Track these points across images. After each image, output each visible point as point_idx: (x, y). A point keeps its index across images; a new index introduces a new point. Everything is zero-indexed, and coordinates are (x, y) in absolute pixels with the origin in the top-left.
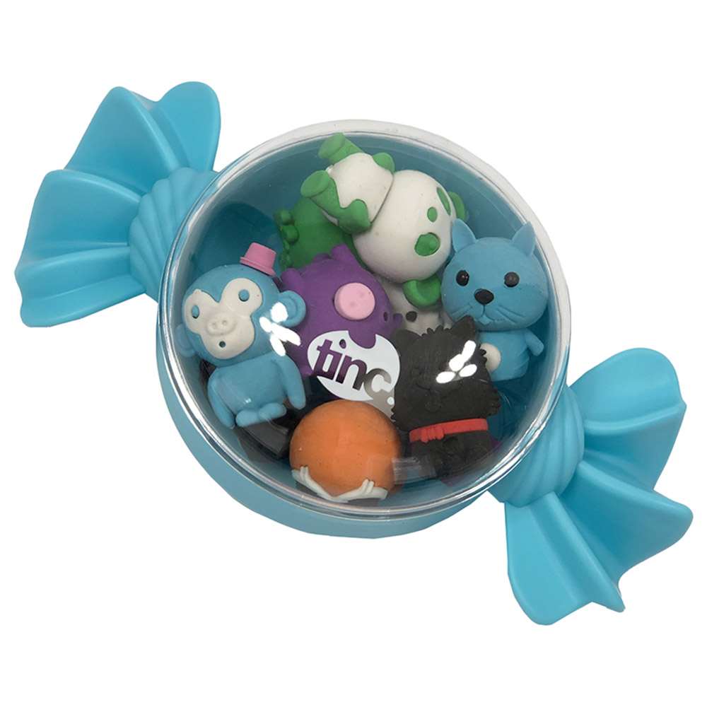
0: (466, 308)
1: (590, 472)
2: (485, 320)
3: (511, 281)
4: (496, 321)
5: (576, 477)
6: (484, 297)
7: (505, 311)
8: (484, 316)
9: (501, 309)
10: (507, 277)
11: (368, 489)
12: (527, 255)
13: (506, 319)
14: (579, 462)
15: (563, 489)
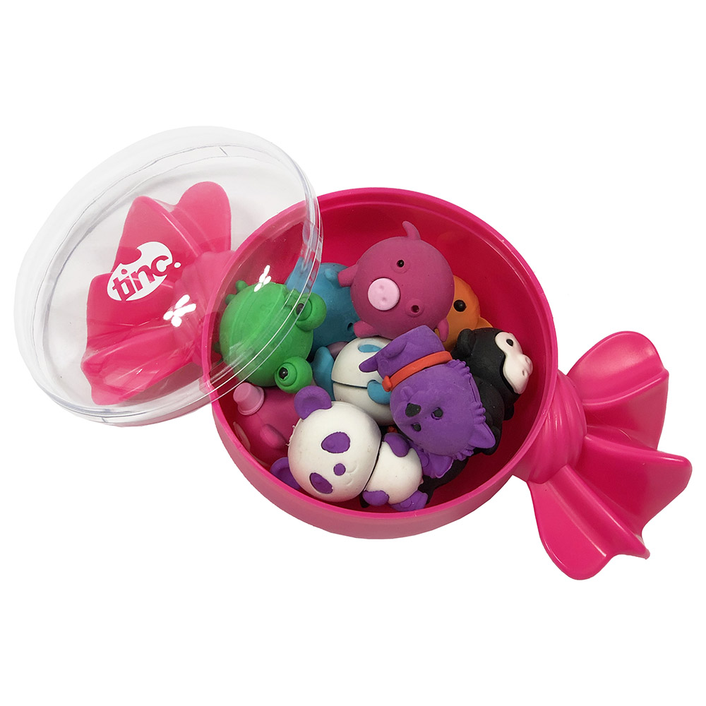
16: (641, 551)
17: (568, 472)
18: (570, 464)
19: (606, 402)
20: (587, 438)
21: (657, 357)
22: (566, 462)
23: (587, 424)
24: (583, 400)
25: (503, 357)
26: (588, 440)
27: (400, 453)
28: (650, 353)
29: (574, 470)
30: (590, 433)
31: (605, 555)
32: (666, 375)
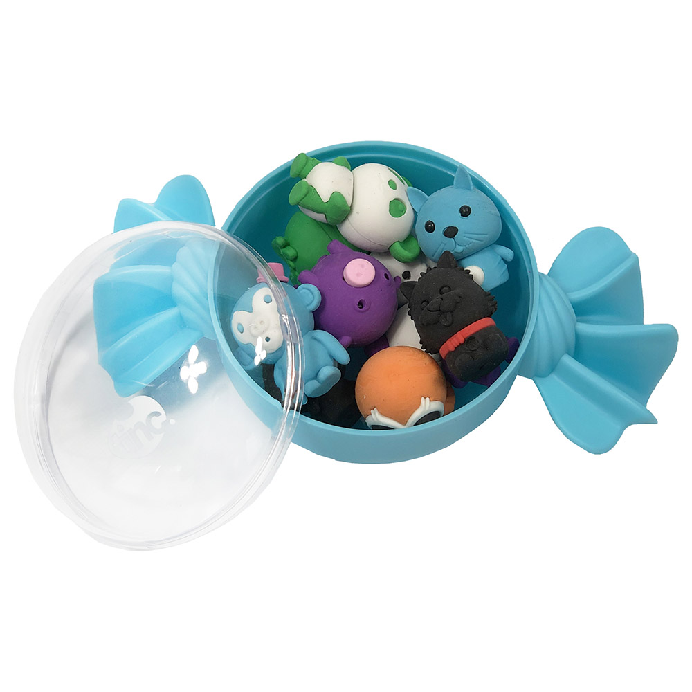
0: (441, 247)
1: (586, 329)
2: (459, 249)
3: (465, 212)
4: (467, 246)
5: (578, 337)
6: (451, 232)
7: (471, 235)
8: (457, 246)
9: (467, 235)
10: (461, 210)
11: (427, 406)
12: (469, 189)
13: (474, 241)
14: (575, 325)
15: (572, 351)
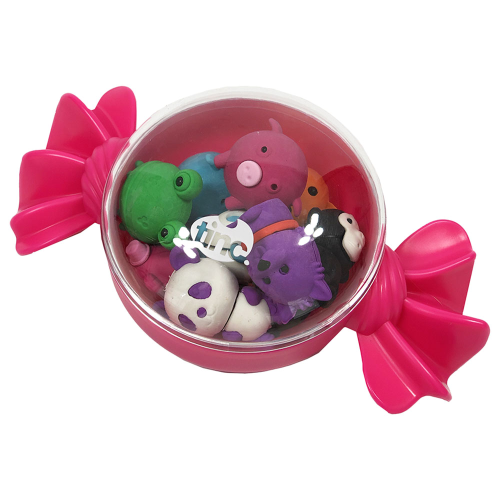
16: (444, 394)
17: (389, 327)
18: (392, 321)
19: (425, 274)
20: (406, 301)
21: (468, 243)
22: (388, 318)
23: (407, 291)
24: (406, 271)
25: (343, 231)
26: (407, 302)
27: (253, 302)
28: (463, 238)
29: (395, 327)
30: (409, 298)
31: (415, 396)
32: (474, 256)
